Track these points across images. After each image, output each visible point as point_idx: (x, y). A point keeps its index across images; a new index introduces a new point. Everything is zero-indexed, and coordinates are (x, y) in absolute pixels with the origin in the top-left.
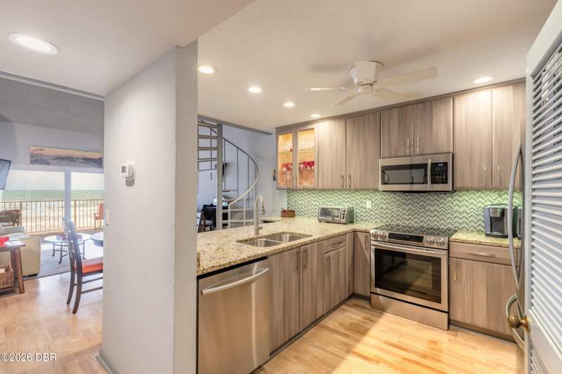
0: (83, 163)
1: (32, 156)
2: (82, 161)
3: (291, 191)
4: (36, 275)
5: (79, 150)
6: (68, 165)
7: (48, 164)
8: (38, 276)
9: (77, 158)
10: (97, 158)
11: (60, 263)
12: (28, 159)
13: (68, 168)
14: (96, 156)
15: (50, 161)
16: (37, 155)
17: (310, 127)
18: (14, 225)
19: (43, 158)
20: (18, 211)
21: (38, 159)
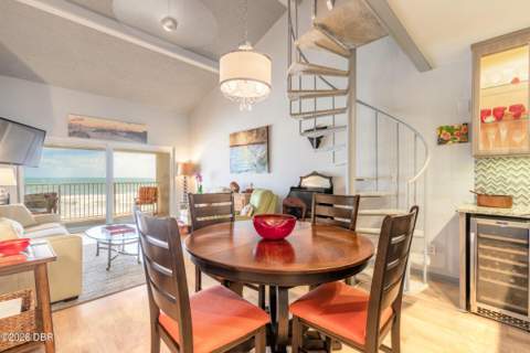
1: (70, 127)
2: (124, 134)
4: (77, 297)
5: (123, 122)
6: (110, 139)
8: (79, 300)
10: (141, 131)
11: (108, 269)
12: (66, 131)
14: (139, 129)
15: (90, 134)
16: (76, 127)
18: (50, 212)
19: (83, 130)
20: (54, 194)
21: (77, 130)
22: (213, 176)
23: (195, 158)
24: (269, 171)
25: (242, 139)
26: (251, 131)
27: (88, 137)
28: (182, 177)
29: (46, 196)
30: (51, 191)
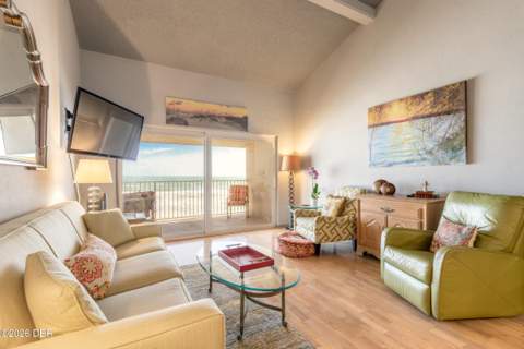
0: (226, 124)
1: (168, 112)
5: (222, 105)
9: (220, 117)
10: (242, 116)
12: (164, 118)
14: (239, 113)
15: (189, 120)
16: (173, 112)
19: (181, 115)
20: (151, 194)
21: (175, 116)
22: (335, 171)
23: (302, 149)
24: (469, 160)
25: (397, 112)
26: (422, 96)
27: (186, 124)
28: (287, 174)
29: (144, 196)
30: (147, 190)
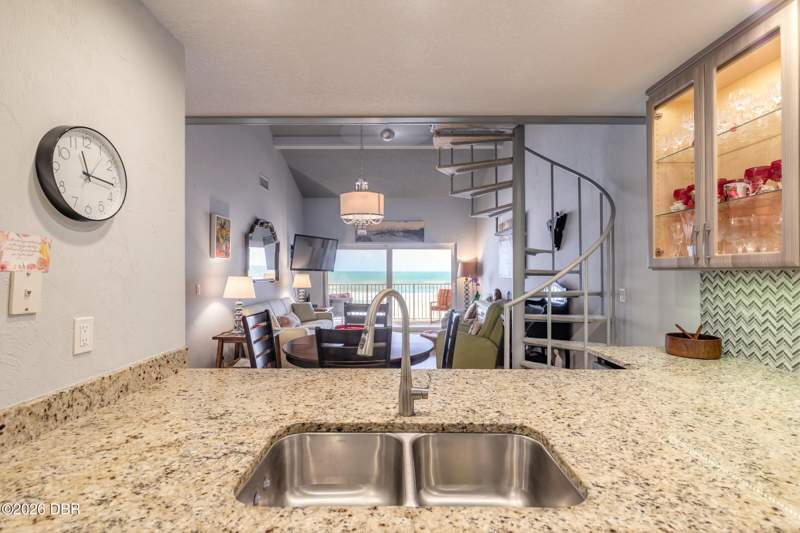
0: (404, 237)
2: (401, 234)
3: (712, 275)
5: (400, 221)
6: (389, 241)
7: (370, 240)
9: (398, 232)
10: (418, 228)
12: (354, 236)
13: (390, 245)
14: (416, 226)
15: (372, 237)
17: (761, 31)
28: (464, 280)
